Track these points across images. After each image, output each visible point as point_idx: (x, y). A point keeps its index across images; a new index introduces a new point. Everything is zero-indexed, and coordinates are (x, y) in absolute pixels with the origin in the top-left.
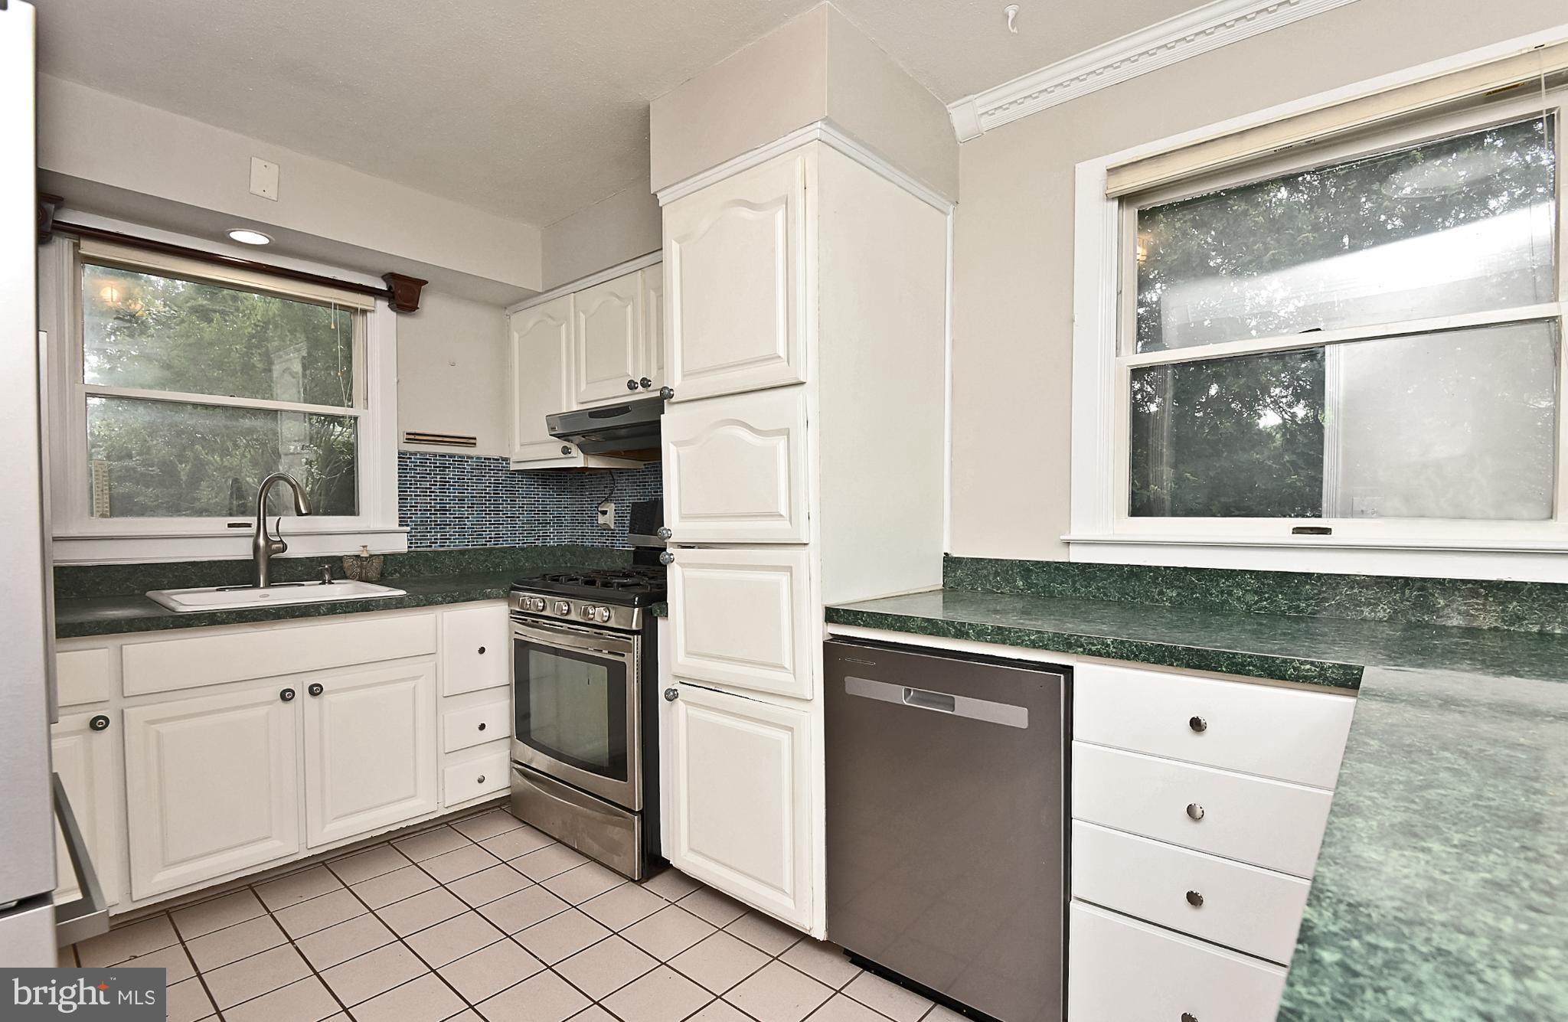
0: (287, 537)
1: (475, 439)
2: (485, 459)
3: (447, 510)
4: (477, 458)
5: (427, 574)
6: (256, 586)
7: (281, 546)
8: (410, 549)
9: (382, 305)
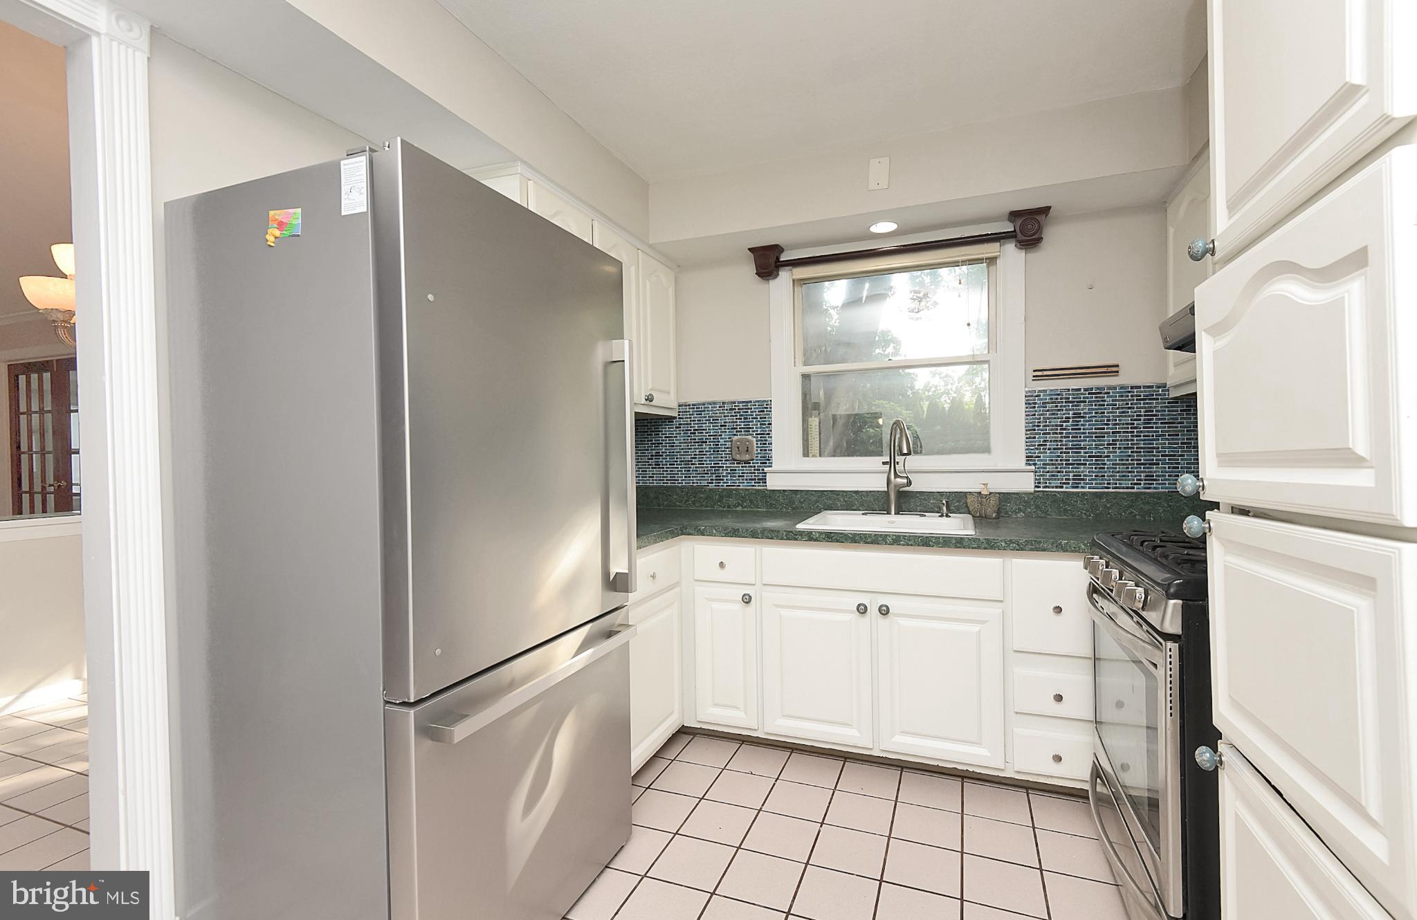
0: (913, 474)
1: (1117, 366)
2: (1132, 388)
3: (1081, 448)
4: (1121, 388)
5: (1054, 516)
6: (889, 513)
7: (905, 481)
8: (1036, 489)
9: (1010, 248)
